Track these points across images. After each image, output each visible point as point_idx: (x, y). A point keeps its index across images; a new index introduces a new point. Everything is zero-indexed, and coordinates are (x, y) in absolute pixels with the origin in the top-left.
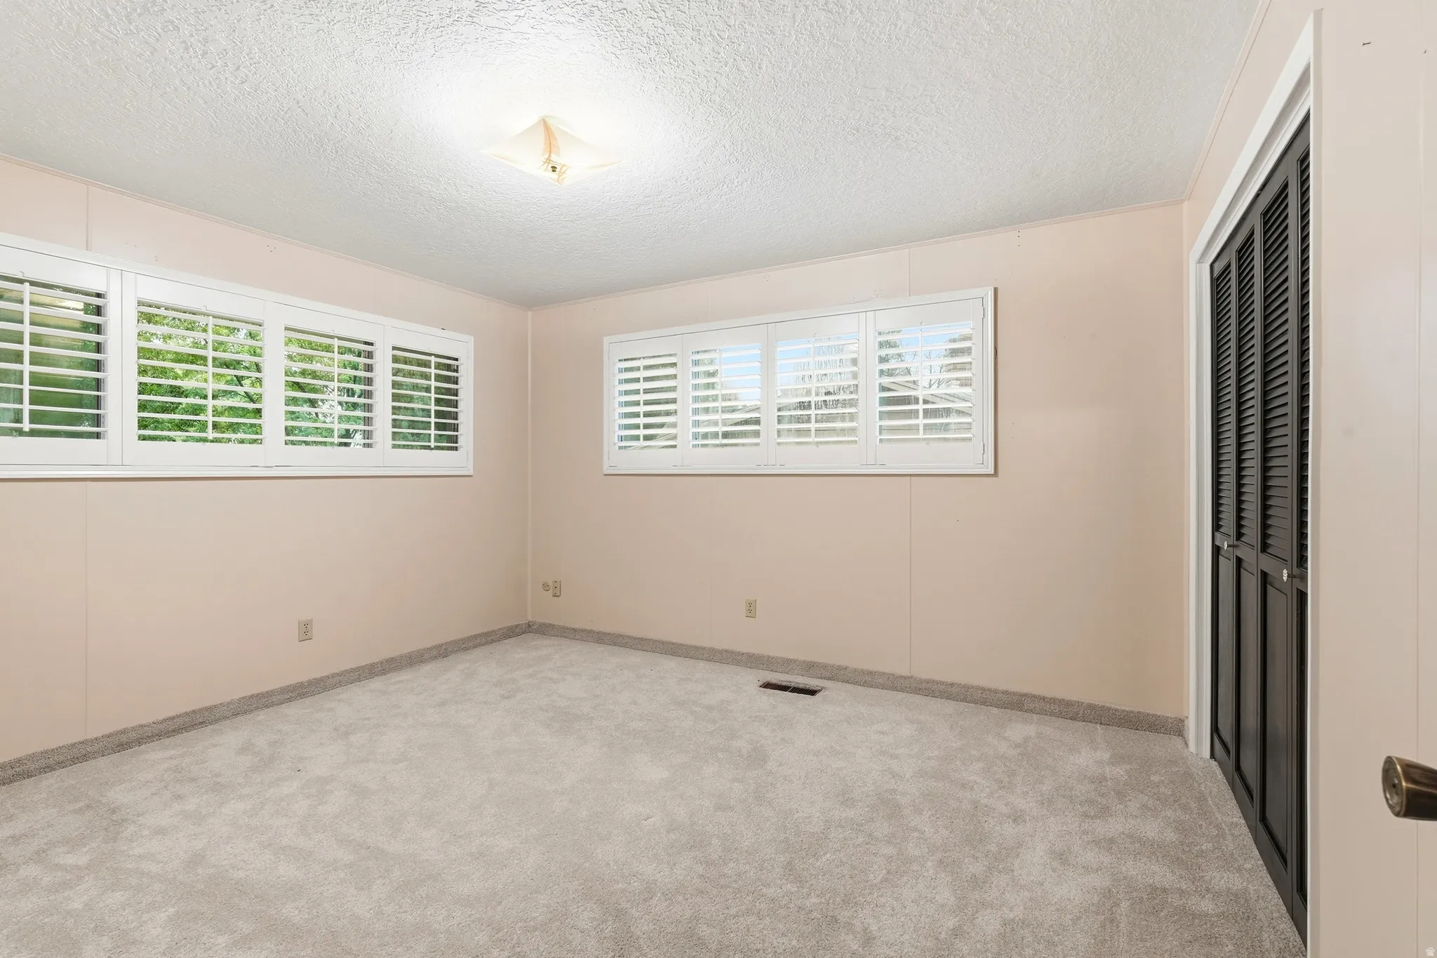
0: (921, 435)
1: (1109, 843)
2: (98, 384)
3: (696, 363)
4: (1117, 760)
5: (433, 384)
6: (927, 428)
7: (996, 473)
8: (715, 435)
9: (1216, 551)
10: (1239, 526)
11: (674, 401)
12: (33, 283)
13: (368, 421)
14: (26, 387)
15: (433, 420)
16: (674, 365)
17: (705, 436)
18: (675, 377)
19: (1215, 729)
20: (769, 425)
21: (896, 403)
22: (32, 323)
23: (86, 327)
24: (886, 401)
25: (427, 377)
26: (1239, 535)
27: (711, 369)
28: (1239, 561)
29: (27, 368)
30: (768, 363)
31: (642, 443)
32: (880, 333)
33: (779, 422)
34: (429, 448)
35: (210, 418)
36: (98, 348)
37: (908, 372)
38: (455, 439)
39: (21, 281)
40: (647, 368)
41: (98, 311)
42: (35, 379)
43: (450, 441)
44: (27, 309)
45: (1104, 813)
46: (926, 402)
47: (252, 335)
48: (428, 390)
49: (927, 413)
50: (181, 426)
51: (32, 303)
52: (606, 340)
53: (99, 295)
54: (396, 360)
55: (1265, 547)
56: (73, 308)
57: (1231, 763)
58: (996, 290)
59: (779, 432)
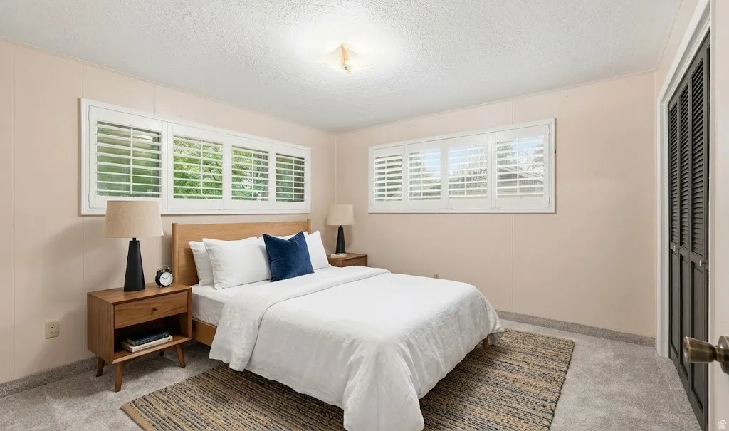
0: (518, 194)
1: (610, 396)
2: (158, 173)
3: (411, 159)
4: (617, 357)
5: (293, 170)
6: (522, 190)
7: (555, 213)
8: (419, 194)
9: (671, 252)
10: (682, 239)
11: (400, 178)
12: (134, 129)
13: (265, 188)
14: (132, 175)
15: (293, 187)
16: (401, 160)
17: (415, 195)
18: (401, 166)
19: (671, 343)
20: (445, 190)
21: (507, 177)
22: (134, 146)
23: (153, 147)
24: (502, 177)
25: (291, 167)
26: (681, 244)
27: (418, 161)
28: (682, 257)
29: (132, 166)
30: (444, 159)
31: (386, 198)
32: (498, 143)
33: (450, 188)
34: (291, 201)
35: (202, 188)
36: (158, 157)
37: (515, 162)
38: (302, 197)
39: (130, 128)
40: (388, 162)
41: (158, 140)
42: (135, 171)
43: (300, 198)
44: (131, 140)
45: (608, 381)
46: (520, 177)
47: (216, 149)
48: (291, 173)
49: (522, 183)
50: (188, 191)
51: (134, 137)
52: (370, 148)
53: (158, 133)
54: (278, 159)
55: (693, 250)
56: (148, 139)
57: (678, 360)
58: (555, 120)
59: (450, 193)
